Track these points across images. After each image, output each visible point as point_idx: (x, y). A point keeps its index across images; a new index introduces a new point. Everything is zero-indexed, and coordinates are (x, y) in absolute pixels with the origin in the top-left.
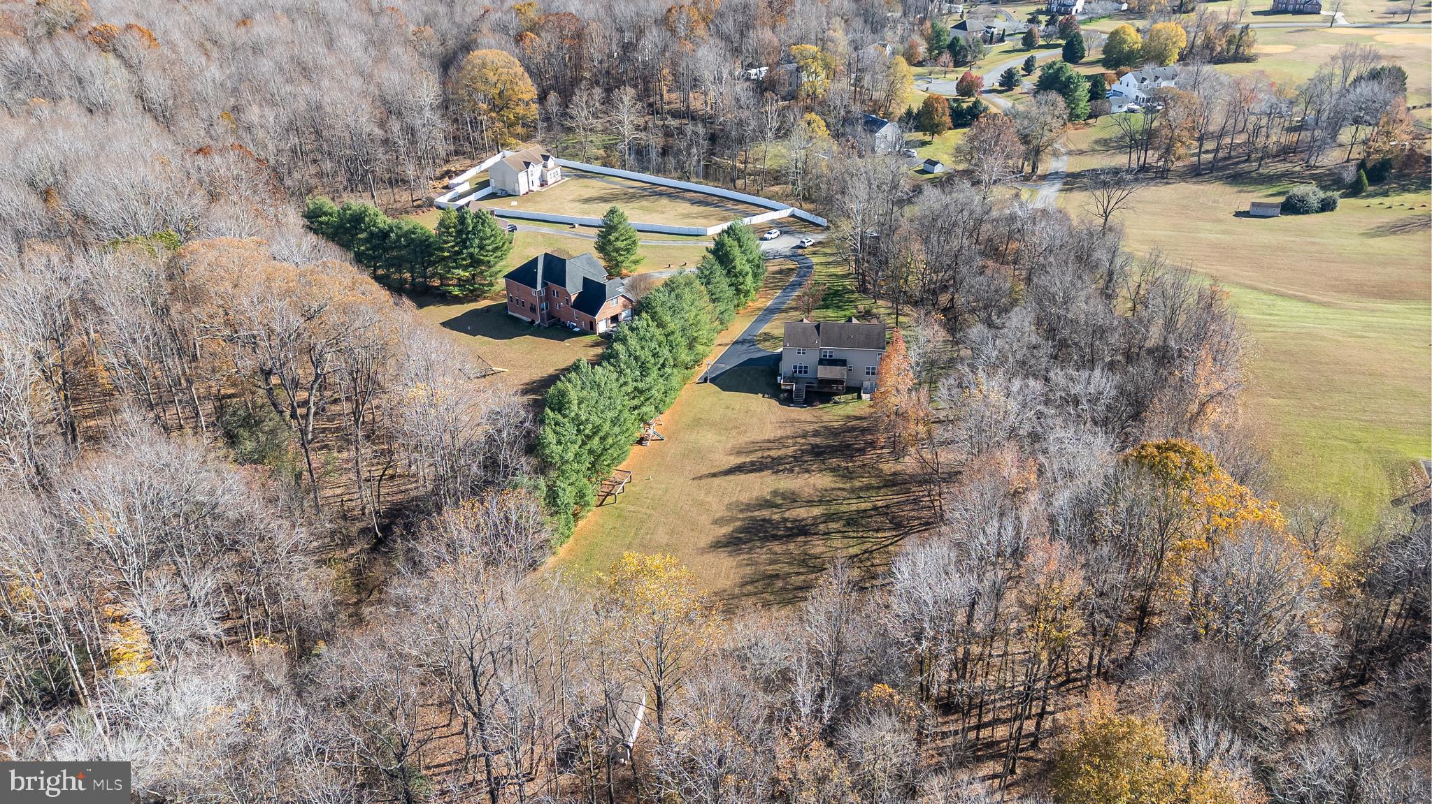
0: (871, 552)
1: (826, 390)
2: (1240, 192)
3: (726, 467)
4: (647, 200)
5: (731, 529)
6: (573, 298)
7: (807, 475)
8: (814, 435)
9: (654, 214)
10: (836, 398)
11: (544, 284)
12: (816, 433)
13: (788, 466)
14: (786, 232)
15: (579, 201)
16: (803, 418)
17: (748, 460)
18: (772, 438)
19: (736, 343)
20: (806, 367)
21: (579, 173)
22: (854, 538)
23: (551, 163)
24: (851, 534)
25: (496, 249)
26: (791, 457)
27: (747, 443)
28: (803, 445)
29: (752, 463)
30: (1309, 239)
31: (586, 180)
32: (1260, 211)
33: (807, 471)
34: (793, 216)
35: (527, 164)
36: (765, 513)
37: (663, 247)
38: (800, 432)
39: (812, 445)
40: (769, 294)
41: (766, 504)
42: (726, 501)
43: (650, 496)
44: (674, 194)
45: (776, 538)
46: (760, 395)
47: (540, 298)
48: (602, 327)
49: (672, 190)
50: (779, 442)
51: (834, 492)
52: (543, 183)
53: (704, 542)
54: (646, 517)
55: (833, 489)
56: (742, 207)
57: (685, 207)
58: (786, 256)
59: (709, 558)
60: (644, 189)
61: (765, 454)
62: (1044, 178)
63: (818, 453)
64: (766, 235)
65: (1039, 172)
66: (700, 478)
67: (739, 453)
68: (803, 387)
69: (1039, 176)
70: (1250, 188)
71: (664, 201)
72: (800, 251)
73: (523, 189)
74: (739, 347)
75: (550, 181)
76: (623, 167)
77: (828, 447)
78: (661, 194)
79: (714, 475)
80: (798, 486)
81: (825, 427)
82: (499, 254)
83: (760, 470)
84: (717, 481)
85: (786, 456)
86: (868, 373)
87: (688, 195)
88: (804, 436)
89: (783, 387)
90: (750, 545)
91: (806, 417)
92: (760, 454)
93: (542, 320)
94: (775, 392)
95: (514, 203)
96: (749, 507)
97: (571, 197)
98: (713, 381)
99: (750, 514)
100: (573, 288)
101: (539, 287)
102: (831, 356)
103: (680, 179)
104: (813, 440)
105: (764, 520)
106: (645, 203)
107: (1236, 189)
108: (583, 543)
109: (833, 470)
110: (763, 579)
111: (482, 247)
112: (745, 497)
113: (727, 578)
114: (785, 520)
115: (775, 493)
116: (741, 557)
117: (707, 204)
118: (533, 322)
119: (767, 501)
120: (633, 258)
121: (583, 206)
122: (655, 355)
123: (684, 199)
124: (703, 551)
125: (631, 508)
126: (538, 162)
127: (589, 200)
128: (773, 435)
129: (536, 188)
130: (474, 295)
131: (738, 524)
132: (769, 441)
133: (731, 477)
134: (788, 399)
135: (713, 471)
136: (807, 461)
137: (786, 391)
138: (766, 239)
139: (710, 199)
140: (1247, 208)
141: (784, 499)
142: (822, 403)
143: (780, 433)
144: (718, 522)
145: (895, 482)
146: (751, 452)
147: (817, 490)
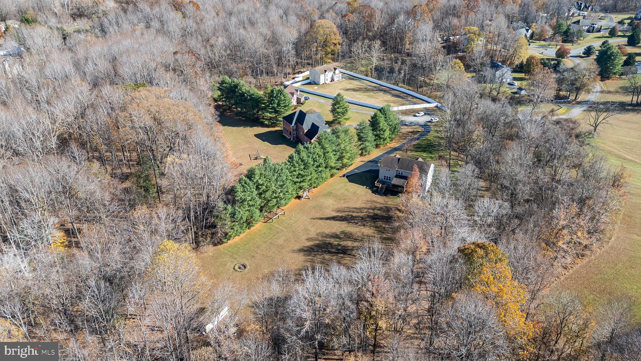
1: (396, 190)
3: (329, 216)
5: (312, 244)
6: (305, 131)
7: (362, 227)
8: (379, 210)
9: (373, 99)
10: (400, 194)
11: (296, 124)
12: (380, 209)
13: (356, 221)
14: (428, 114)
16: (378, 201)
17: (340, 215)
18: (358, 207)
19: (370, 161)
20: (390, 178)
21: (351, 77)
23: (337, 72)
25: (285, 106)
26: (361, 217)
27: (345, 207)
28: (370, 213)
29: (341, 217)
31: (352, 81)
33: (364, 225)
34: (437, 107)
35: (325, 71)
36: (332, 240)
37: (366, 114)
38: (373, 206)
39: (374, 213)
40: (400, 141)
41: (336, 236)
42: (318, 231)
43: (288, 222)
44: (386, 91)
45: (330, 252)
46: (365, 187)
47: (293, 129)
49: (388, 89)
50: (360, 210)
52: (332, 80)
53: (297, 247)
54: (280, 231)
55: (371, 236)
56: (415, 100)
57: (388, 97)
58: (420, 125)
59: (295, 255)
60: (375, 87)
61: (350, 214)
62: (579, 103)
63: (374, 218)
64: (417, 114)
65: (578, 100)
66: (314, 219)
67: (338, 211)
68: (385, 186)
69: (577, 102)
71: (381, 93)
72: (429, 124)
73: (322, 81)
74: (369, 163)
75: (336, 79)
76: (371, 76)
77: (382, 216)
78: (381, 90)
79: (321, 219)
80: (355, 231)
81: (386, 207)
82: (287, 109)
83: (343, 220)
84: (321, 221)
85: (359, 216)
87: (393, 92)
88: (373, 209)
89: (376, 185)
90: (316, 253)
91: (380, 200)
92: (347, 213)
93: (294, 139)
94: (372, 186)
95: (316, 88)
96: (327, 236)
97: (340, 88)
98: (347, 177)
99: (325, 239)
100: (306, 127)
101: (293, 124)
102: (402, 174)
103: (394, 84)
104: (376, 212)
105: (329, 243)
106: (371, 93)
108: (248, 237)
109: (376, 227)
111: (279, 105)
112: (327, 231)
113: (296, 266)
114: (339, 245)
115: (343, 232)
116: (308, 258)
117: (399, 97)
118: (290, 139)
119: (337, 235)
120: (346, 117)
122: (314, 161)
123: (390, 93)
124: (294, 251)
125: (277, 226)
126: (331, 70)
128: (359, 206)
129: (328, 82)
130: (273, 125)
131: (317, 242)
132: (356, 208)
133: (328, 221)
134: (376, 191)
135: (322, 217)
136: (366, 221)
137: (377, 187)
138: (416, 116)
141: (345, 235)
142: (392, 195)
143: (363, 205)
144: (308, 239)
146: (344, 212)
147: (363, 235)
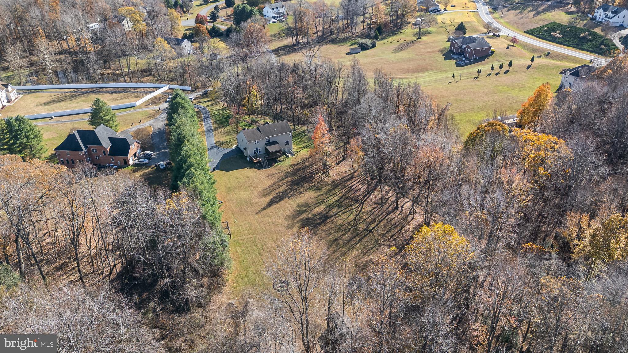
0: (358, 215)
1: (274, 157)
2: (339, 46)
3: (266, 203)
4: (83, 97)
6: (108, 150)
7: (303, 194)
10: (279, 159)
11: (86, 147)
12: (286, 176)
13: (291, 193)
15: (41, 105)
16: (274, 172)
17: (272, 197)
19: (209, 149)
20: (260, 149)
22: (346, 212)
23: (10, 88)
24: (345, 211)
26: (288, 189)
27: (263, 191)
28: (286, 183)
29: (275, 197)
30: (379, 58)
32: (355, 51)
33: (301, 192)
34: (170, 89)
36: (304, 216)
38: (279, 178)
39: (290, 181)
42: (282, 218)
44: (95, 91)
45: (319, 224)
46: (245, 168)
47: (86, 155)
48: (131, 161)
50: (276, 185)
51: (320, 197)
52: (9, 100)
55: (319, 196)
60: (74, 92)
61: (277, 192)
63: (296, 184)
64: (168, 99)
66: (259, 212)
67: (269, 194)
68: (264, 158)
70: (341, 44)
74: (214, 151)
75: (13, 98)
76: (52, 83)
77: (297, 180)
78: (87, 92)
79: (264, 209)
80: (304, 200)
81: (287, 173)
83: (282, 199)
84: (268, 210)
85: (286, 189)
86: (286, 145)
88: (283, 179)
89: (255, 162)
92: (273, 193)
94: (251, 164)
96: (294, 216)
99: (298, 219)
100: (106, 145)
101: (84, 149)
102: (269, 141)
104: (288, 179)
105: (306, 219)
107: (337, 45)
109: (310, 188)
110: (333, 243)
112: (288, 213)
114: (315, 215)
115: (298, 206)
117: (120, 92)
119: (299, 211)
121: (46, 107)
125: (242, 238)
127: (46, 104)
131: (298, 225)
132: (271, 186)
133: (273, 207)
134: (260, 166)
135: (262, 207)
136: (296, 189)
137: (257, 163)
139: (118, 89)
140: (349, 51)
141: (304, 207)
142: (275, 163)
143: (271, 182)
144: (288, 227)
145: (336, 185)
147: (312, 199)
